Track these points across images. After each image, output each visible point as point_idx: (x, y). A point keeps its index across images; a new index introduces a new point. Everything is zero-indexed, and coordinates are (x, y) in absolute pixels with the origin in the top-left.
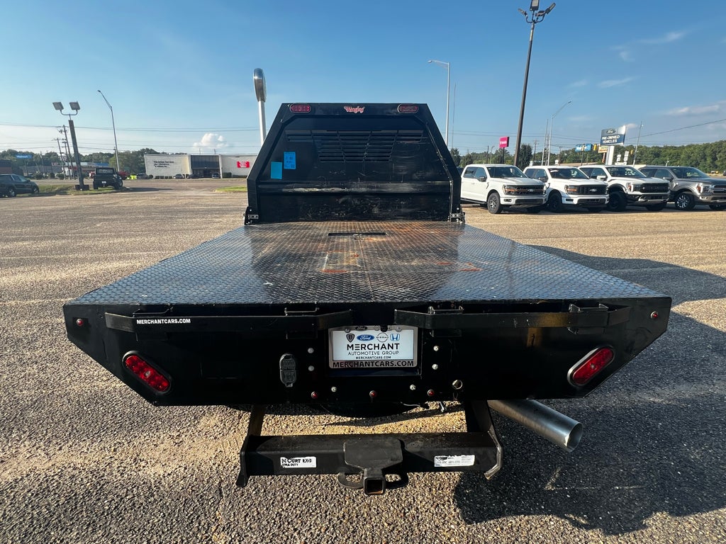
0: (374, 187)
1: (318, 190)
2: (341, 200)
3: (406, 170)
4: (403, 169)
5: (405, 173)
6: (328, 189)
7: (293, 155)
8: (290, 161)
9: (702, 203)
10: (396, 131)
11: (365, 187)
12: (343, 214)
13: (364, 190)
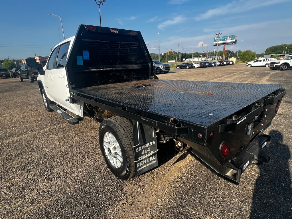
0: (124, 67)
1: (101, 69)
2: (111, 74)
3: (134, 59)
4: (133, 59)
5: (134, 61)
6: (106, 69)
7: (87, 52)
8: (86, 55)
9: (163, 71)
10: (129, 43)
11: (121, 67)
12: (113, 81)
13: (120, 68)
